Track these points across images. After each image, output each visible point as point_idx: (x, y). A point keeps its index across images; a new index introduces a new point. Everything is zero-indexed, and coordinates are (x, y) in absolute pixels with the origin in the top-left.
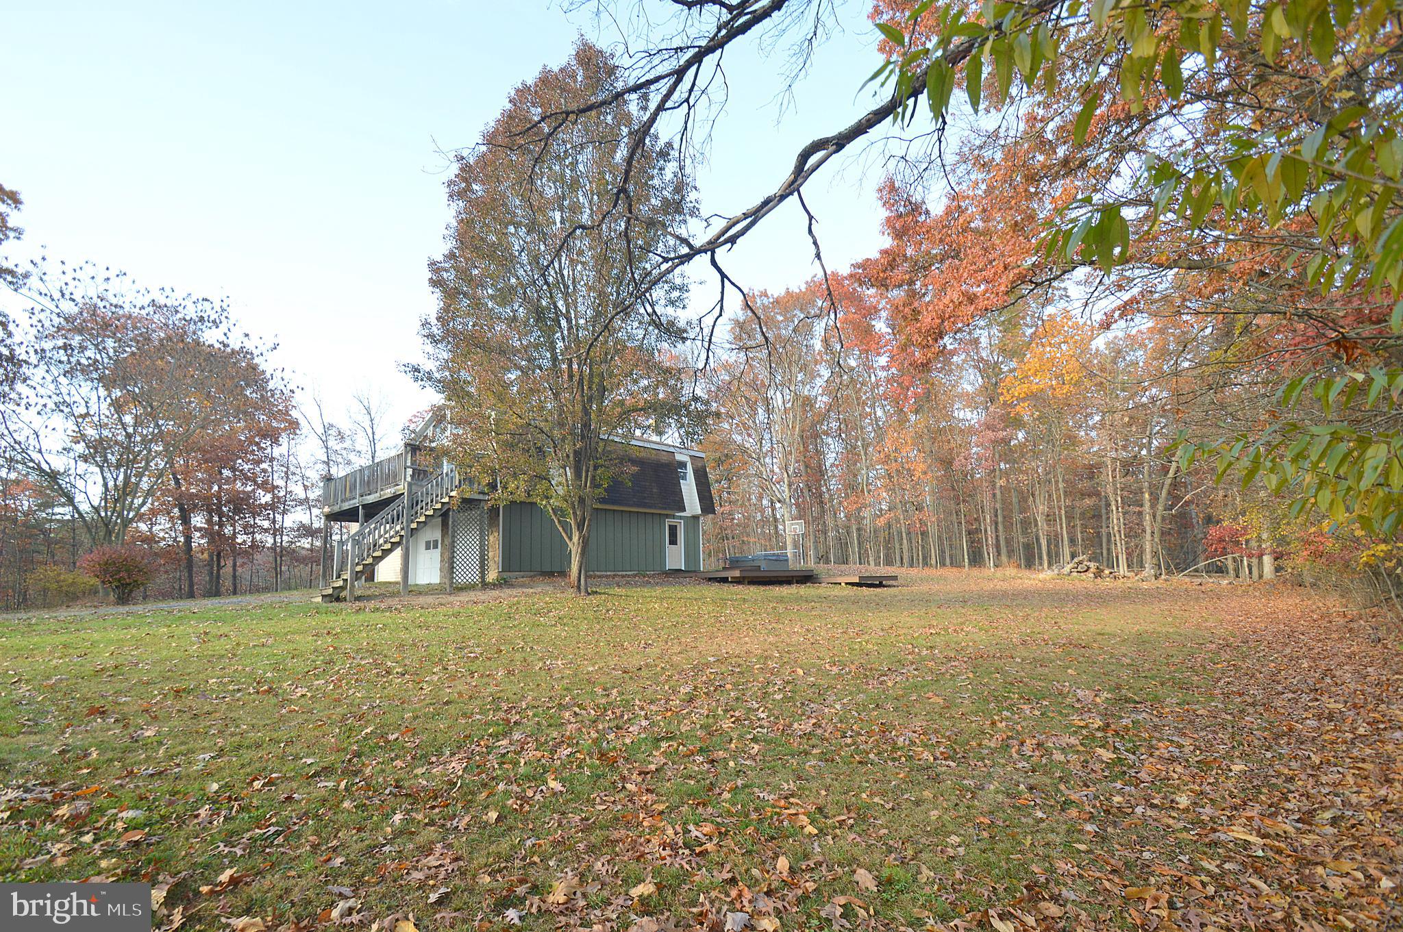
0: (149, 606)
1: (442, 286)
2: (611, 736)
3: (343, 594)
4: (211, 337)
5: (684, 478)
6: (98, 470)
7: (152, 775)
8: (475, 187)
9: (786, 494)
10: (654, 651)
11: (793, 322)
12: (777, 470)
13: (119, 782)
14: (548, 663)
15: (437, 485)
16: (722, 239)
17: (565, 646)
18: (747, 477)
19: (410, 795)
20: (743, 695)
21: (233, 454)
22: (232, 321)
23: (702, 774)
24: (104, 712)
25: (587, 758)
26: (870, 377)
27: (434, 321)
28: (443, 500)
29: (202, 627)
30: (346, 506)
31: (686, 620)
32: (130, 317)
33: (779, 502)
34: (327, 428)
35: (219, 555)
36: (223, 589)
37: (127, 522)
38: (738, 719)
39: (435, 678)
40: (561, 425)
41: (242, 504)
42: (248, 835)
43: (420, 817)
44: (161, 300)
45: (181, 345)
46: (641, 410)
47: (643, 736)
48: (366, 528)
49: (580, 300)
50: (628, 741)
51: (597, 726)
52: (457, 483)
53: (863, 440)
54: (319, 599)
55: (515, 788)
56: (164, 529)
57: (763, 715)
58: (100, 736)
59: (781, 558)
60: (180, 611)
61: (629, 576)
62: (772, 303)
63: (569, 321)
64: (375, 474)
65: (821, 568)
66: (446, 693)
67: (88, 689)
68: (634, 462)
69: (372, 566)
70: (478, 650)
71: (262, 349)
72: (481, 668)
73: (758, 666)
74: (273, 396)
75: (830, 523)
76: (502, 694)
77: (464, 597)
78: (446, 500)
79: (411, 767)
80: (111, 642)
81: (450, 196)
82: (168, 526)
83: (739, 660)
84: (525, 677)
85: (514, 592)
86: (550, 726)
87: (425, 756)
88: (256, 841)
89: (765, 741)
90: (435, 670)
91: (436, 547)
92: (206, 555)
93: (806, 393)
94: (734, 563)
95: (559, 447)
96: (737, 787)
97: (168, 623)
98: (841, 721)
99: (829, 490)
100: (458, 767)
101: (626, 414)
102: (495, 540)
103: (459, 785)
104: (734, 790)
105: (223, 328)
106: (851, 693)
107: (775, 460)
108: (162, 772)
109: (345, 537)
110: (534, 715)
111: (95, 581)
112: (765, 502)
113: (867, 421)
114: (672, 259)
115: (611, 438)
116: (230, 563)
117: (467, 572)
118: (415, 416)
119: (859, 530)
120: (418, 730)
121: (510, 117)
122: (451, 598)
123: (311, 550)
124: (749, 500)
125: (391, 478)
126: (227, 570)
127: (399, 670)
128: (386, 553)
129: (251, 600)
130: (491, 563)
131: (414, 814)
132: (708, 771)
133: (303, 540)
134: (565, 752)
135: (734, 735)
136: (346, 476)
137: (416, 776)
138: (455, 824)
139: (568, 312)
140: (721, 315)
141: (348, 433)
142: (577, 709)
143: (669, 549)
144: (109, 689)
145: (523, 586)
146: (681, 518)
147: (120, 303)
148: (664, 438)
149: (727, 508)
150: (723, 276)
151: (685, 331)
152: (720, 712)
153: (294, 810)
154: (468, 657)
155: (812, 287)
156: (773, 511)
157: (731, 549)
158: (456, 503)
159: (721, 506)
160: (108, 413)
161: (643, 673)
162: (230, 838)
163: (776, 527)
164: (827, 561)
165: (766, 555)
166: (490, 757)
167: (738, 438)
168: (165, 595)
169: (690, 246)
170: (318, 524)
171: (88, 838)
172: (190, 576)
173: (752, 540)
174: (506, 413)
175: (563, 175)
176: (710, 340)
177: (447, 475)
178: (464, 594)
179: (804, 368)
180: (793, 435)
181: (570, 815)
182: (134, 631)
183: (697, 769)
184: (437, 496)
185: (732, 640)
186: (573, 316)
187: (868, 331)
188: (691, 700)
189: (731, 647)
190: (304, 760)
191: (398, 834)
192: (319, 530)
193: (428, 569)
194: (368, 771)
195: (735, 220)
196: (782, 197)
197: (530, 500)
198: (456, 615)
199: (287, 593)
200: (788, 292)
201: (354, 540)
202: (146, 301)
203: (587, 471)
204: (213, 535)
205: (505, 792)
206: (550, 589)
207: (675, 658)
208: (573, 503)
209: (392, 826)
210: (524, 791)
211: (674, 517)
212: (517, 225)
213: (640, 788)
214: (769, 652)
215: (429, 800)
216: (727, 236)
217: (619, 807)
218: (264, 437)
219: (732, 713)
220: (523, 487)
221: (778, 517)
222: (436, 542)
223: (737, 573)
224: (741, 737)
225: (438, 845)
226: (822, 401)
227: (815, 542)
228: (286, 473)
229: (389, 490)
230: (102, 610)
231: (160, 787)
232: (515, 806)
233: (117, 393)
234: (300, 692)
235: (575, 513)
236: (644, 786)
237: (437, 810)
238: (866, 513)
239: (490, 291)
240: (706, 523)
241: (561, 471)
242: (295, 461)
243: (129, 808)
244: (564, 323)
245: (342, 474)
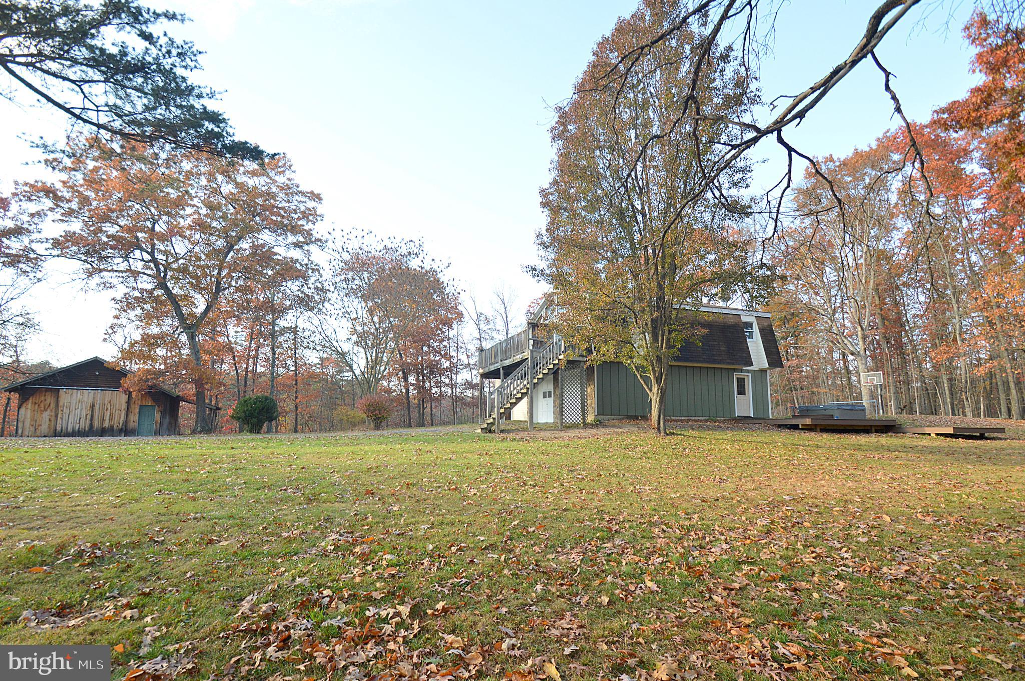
0: (390, 431)
1: (549, 206)
2: (696, 553)
3: (493, 428)
4: (414, 264)
5: (751, 337)
6: (363, 350)
7: (398, 535)
8: (569, 127)
9: (861, 347)
10: (730, 486)
11: (864, 180)
12: (847, 323)
13: (382, 536)
14: (638, 487)
15: (550, 351)
16: (789, 116)
17: (650, 475)
18: (816, 332)
19: (546, 573)
20: (823, 533)
21: (429, 337)
22: (425, 253)
23: (785, 599)
24: (373, 494)
25: (677, 568)
26: (961, 222)
27: (544, 232)
28: (554, 362)
29: (418, 446)
30: (492, 368)
31: (759, 461)
32: (374, 258)
33: (852, 354)
34: (479, 315)
35: (423, 401)
36: (426, 422)
37: (378, 381)
38: (819, 555)
39: (556, 491)
40: (641, 299)
41: (434, 369)
42: (450, 581)
43: (554, 590)
44: (389, 246)
45: (400, 271)
46: (709, 280)
47: (725, 557)
48: (505, 383)
49: (653, 197)
50: (711, 559)
51: (682, 543)
52: (563, 349)
53: (954, 287)
54: (479, 431)
55: (619, 581)
56: (395, 384)
57: (846, 555)
58: (373, 508)
59: (857, 408)
60: (405, 435)
61: (701, 421)
62: (839, 166)
63: (644, 215)
64: (510, 345)
65: (904, 418)
66: (564, 503)
67: (365, 478)
68: (704, 325)
69: (510, 409)
70: (584, 473)
71: (442, 267)
72: (587, 487)
73: (837, 509)
74: (448, 297)
75: (914, 373)
76: (604, 508)
77: (572, 433)
78: (556, 362)
79: (544, 552)
80: (373, 452)
81: (553, 139)
82: (397, 383)
83: (816, 501)
84: (620, 496)
85: (608, 431)
86: (643, 537)
87: (553, 546)
88: (455, 586)
89: (850, 579)
90: (555, 485)
91: (550, 396)
92: (416, 401)
93: (881, 247)
94: (804, 412)
95: (639, 317)
96: (823, 617)
97: (400, 442)
98: (940, 572)
99: (911, 341)
100: (577, 558)
101: (696, 286)
102: (591, 391)
103: (578, 571)
104: (820, 619)
105: (421, 257)
106: (951, 546)
107: (846, 315)
108: (403, 534)
109: (492, 389)
110: (630, 527)
111: (364, 416)
112: (836, 355)
113: (958, 267)
114: (738, 146)
115: (682, 307)
116: (429, 405)
117: (573, 415)
118: (533, 303)
119: (950, 380)
120: (547, 527)
121: (594, 66)
122: (562, 434)
123: (473, 398)
124: (818, 354)
125: (519, 348)
126: (428, 410)
127: (532, 483)
128: (519, 400)
129: (442, 430)
130: (589, 409)
131: (549, 587)
132: (791, 598)
133: (468, 391)
134: (658, 560)
135: (817, 569)
136: (492, 348)
137: (548, 560)
138: (578, 601)
139: (643, 208)
140: (788, 186)
141: (491, 318)
142: (664, 527)
143: (737, 398)
144: (374, 480)
145: (614, 426)
146: (748, 371)
147: (370, 250)
148: (729, 303)
149: (795, 362)
150: (790, 150)
151: (750, 207)
152: (799, 546)
153: (475, 570)
154: (577, 478)
155: (887, 144)
156: (845, 363)
157: (799, 399)
158: (563, 363)
159: (788, 360)
160: (366, 317)
161: (720, 503)
162: (441, 581)
163: (849, 379)
164: (912, 411)
165: (838, 405)
166: (599, 554)
167: (805, 298)
168: (397, 425)
169: (757, 130)
170: (476, 380)
171: (369, 568)
172: (409, 413)
173: (822, 391)
174: (597, 294)
175: (636, 100)
176: (778, 211)
177: (556, 343)
178: (571, 431)
179: (879, 222)
180: (866, 289)
181: (666, 611)
182: (384, 446)
183: (780, 594)
184: (550, 359)
185: (807, 482)
186: (647, 211)
187: (957, 176)
188: (768, 532)
189: (806, 488)
190: (479, 537)
191: (540, 599)
192: (477, 385)
193: (545, 413)
194: (517, 550)
195: (802, 96)
196: (854, 63)
197: (618, 360)
198: (567, 446)
199: (460, 426)
200: (856, 152)
201: (498, 391)
202: (381, 247)
203: (663, 336)
204: (420, 388)
205: (613, 583)
206: (635, 429)
207: (748, 493)
208: (652, 361)
209: (536, 592)
210: (627, 585)
211: (741, 371)
212: (600, 148)
213: (726, 601)
214: (849, 497)
215: (558, 579)
216: (793, 113)
217: (708, 614)
218: (444, 325)
219: (813, 549)
220: (612, 350)
221: (851, 368)
222: (550, 393)
223: (808, 421)
224: (823, 572)
225: (568, 613)
226: (901, 255)
227: (896, 393)
228: (457, 347)
229: (518, 356)
230: (368, 433)
231: (403, 542)
232: (621, 596)
233: (370, 304)
234: (473, 491)
235: (653, 370)
236: (729, 600)
237: (565, 587)
238: (960, 363)
239: (583, 204)
240: (773, 376)
241: (642, 336)
242: (461, 340)
243: (389, 553)
244: (640, 218)
245: (489, 347)
